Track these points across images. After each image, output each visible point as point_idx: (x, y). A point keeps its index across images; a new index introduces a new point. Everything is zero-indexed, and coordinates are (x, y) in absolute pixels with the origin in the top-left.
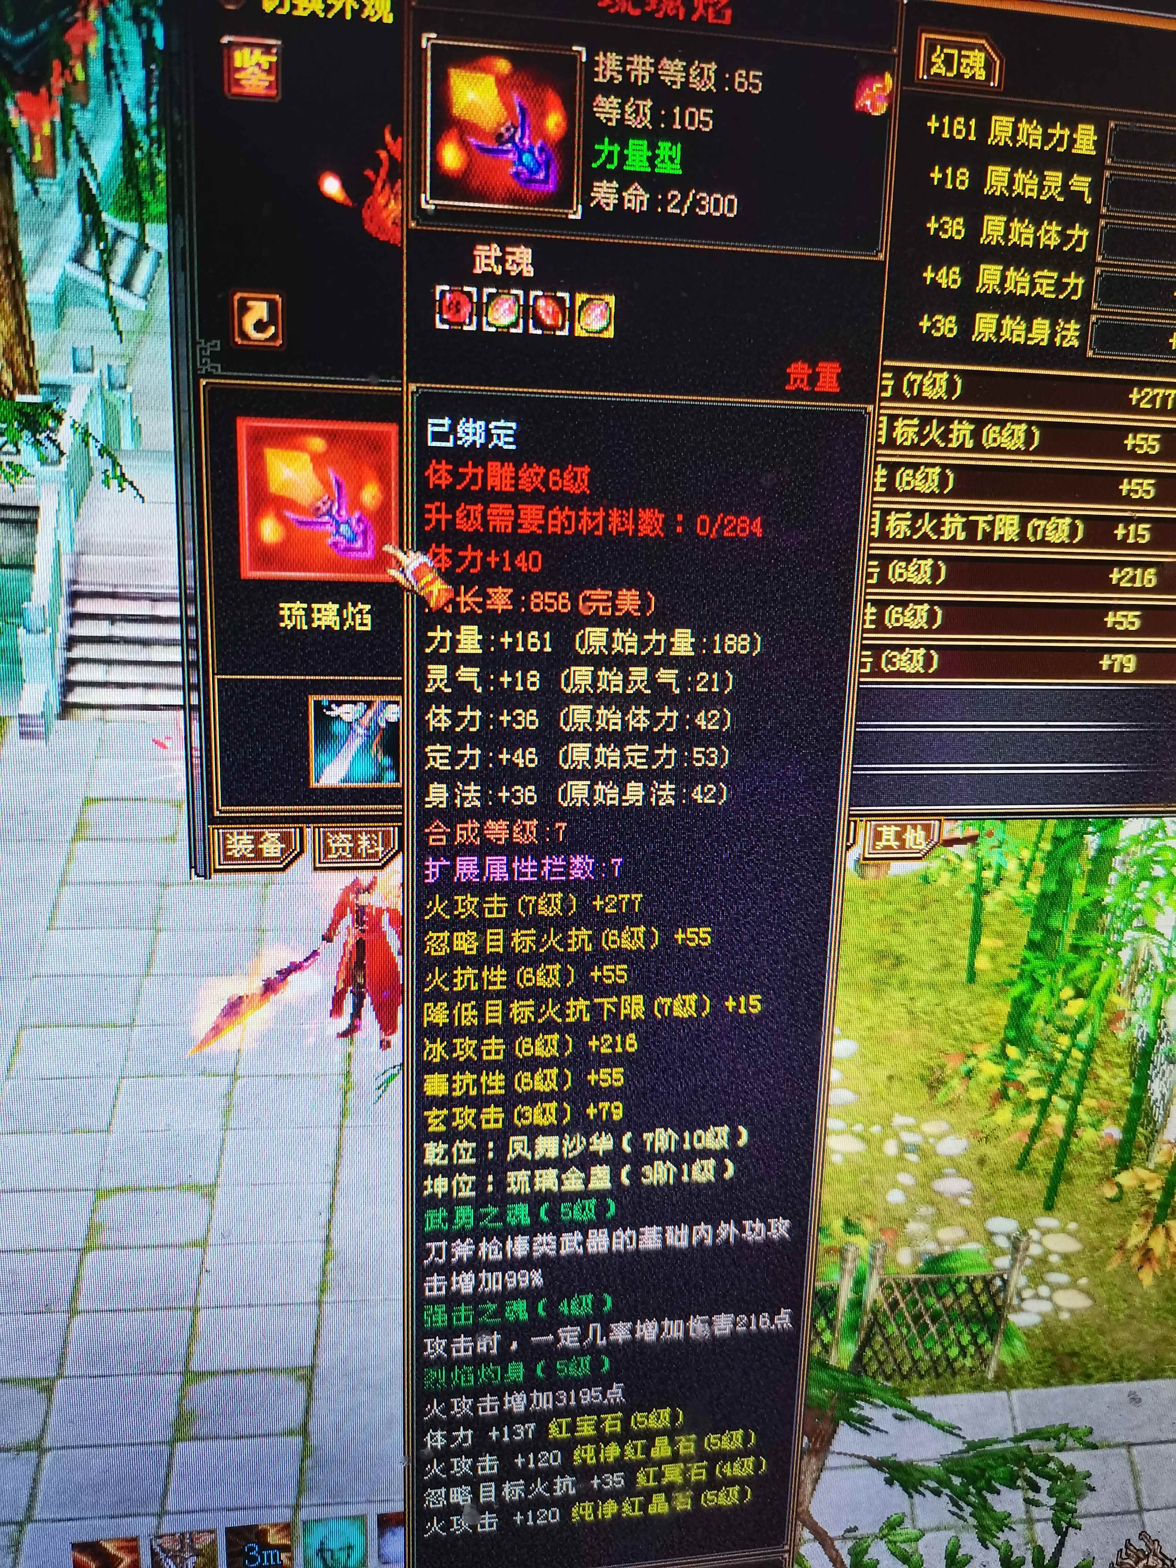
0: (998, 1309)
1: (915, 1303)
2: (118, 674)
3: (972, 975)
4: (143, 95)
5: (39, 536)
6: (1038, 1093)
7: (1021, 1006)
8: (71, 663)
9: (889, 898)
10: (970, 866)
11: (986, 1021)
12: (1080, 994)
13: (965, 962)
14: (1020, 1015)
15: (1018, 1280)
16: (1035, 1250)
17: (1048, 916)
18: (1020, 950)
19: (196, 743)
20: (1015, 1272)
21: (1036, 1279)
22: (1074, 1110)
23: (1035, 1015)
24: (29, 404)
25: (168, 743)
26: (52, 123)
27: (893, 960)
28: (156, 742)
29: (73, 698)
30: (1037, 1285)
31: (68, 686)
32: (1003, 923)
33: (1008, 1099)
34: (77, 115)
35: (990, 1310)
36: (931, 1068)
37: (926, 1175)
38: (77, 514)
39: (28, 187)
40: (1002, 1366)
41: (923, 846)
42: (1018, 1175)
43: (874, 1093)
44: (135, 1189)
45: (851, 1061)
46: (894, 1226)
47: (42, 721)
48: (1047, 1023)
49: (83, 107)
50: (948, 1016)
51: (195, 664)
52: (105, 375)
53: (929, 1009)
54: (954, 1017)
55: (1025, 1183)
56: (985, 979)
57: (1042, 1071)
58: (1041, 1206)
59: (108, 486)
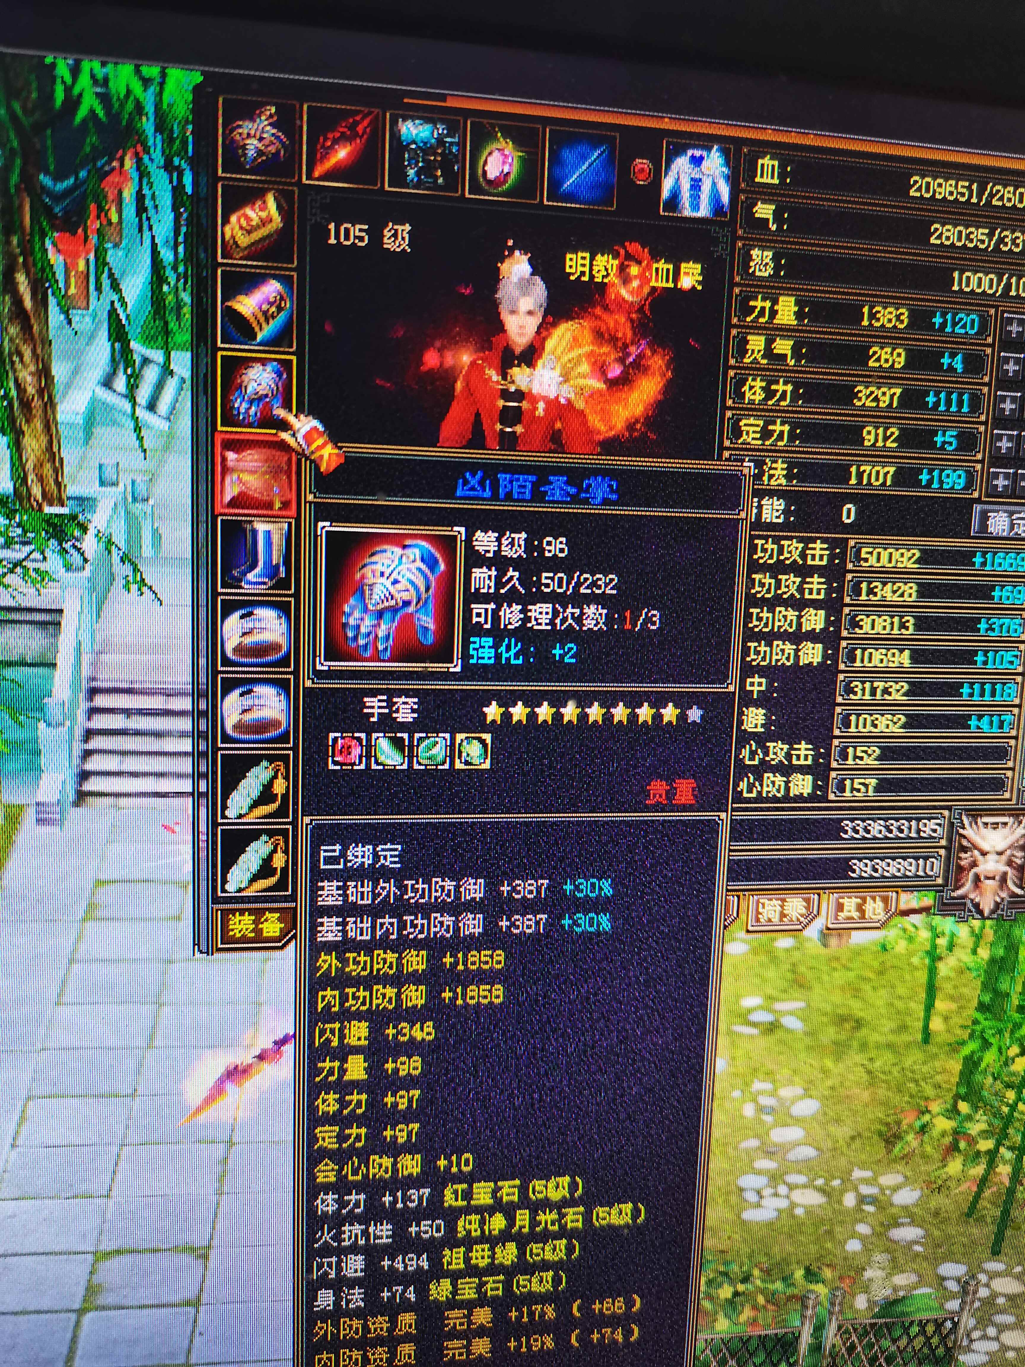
0: (948, 1350)
1: (871, 1346)
2: (132, 764)
3: (927, 1036)
4: (172, 235)
5: (62, 637)
6: (985, 1145)
7: (971, 1064)
8: (87, 754)
9: (849, 965)
10: (925, 935)
11: (939, 1078)
13: (920, 1024)
14: (971, 1073)
15: (968, 1321)
16: (983, 1293)
17: (997, 979)
18: (971, 1012)
19: (203, 828)
20: (965, 1313)
22: (1019, 1160)
23: (984, 1072)
24: (56, 515)
25: (177, 829)
26: (87, 261)
27: (853, 1024)
28: (166, 827)
29: (88, 787)
30: (987, 1326)
31: (84, 776)
32: (955, 987)
33: (959, 1151)
34: (110, 253)
36: (887, 1124)
37: (882, 1224)
38: (98, 616)
39: (62, 317)
41: (882, 916)
42: (967, 1223)
43: (835, 1149)
44: (132, 1252)
45: (814, 1117)
46: (853, 1274)
47: (58, 809)
48: (995, 1079)
49: (116, 245)
50: (905, 1075)
51: (205, 754)
52: (129, 488)
53: (887, 1069)
54: (910, 1075)
55: (975, 1231)
56: (939, 1039)
57: (989, 1125)
58: (988, 1251)
59: (129, 590)
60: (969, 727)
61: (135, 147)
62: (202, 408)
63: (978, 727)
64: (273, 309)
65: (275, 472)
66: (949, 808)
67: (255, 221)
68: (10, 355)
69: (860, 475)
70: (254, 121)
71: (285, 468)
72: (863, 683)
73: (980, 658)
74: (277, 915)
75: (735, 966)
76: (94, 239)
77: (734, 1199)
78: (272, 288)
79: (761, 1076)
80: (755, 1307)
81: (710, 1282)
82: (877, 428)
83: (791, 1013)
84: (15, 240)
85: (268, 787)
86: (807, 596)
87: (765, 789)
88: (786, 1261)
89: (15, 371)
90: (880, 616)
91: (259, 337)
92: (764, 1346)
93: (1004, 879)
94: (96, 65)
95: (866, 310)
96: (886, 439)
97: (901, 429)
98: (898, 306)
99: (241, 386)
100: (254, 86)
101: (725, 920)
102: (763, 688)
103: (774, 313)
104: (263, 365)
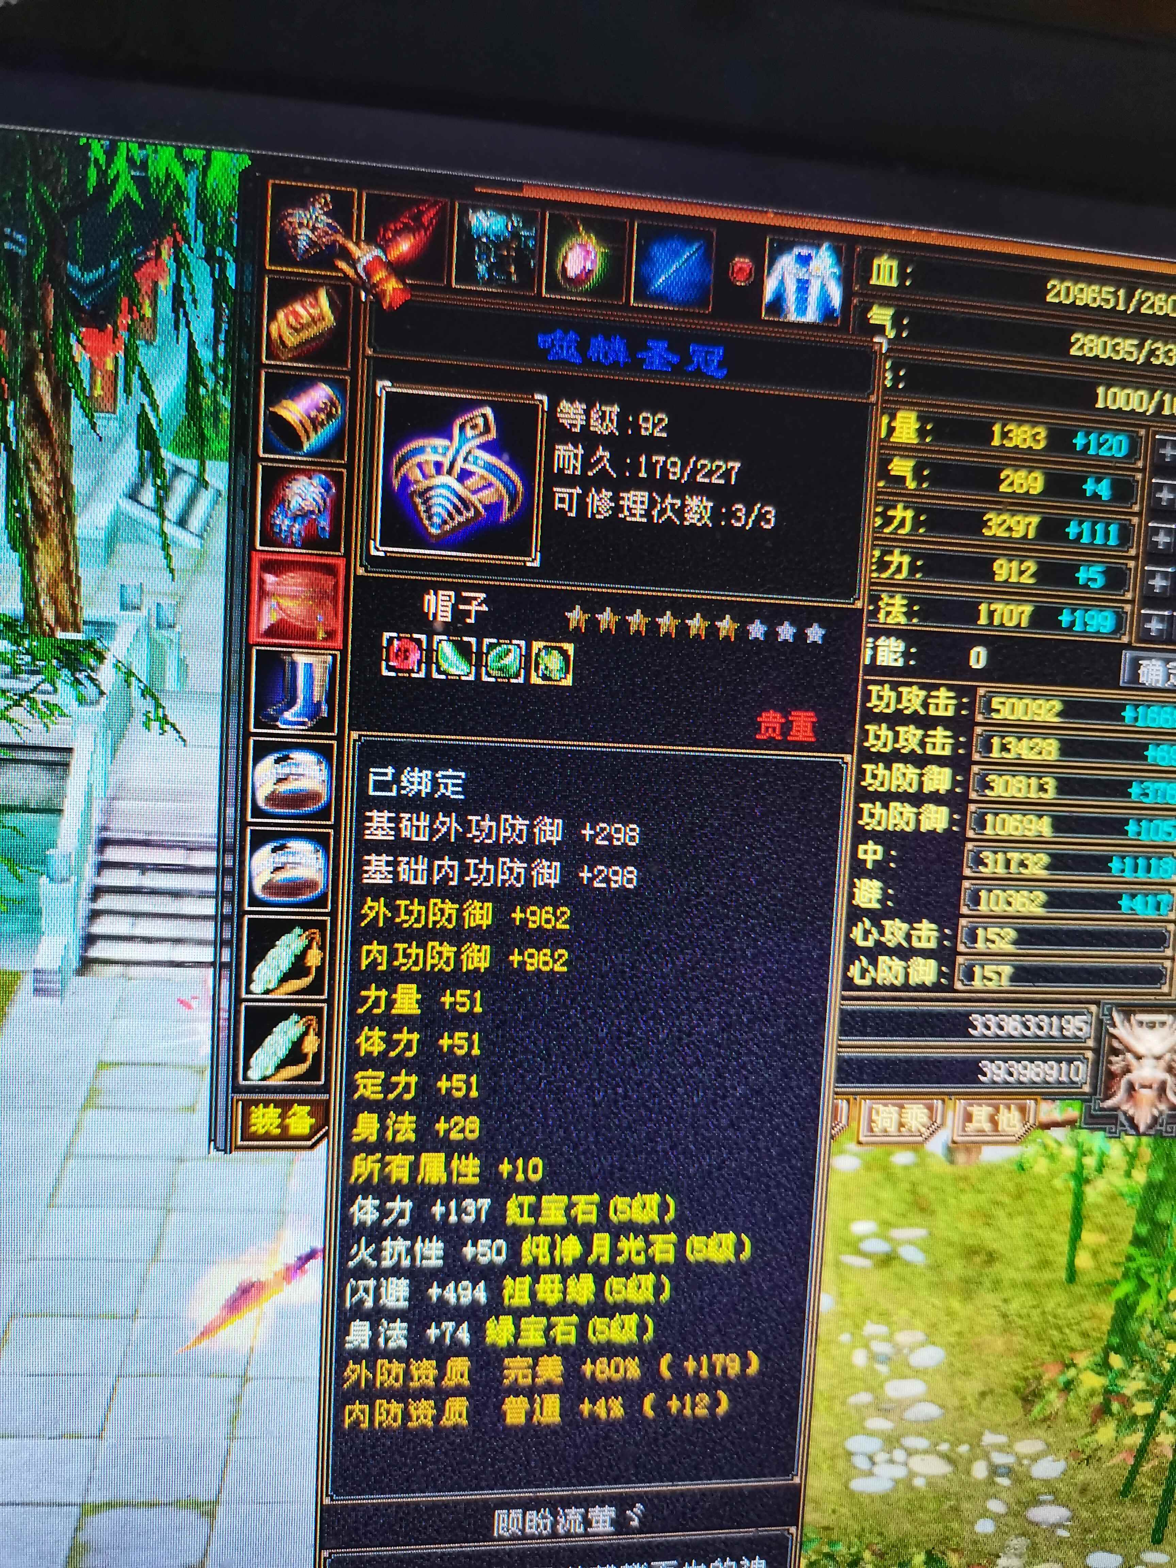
2: (146, 928)
3: (1072, 1274)
4: (211, 332)
5: (71, 780)
6: (1144, 1408)
7: (1126, 1309)
8: (95, 915)
9: (980, 1186)
10: (1069, 1153)
11: (1086, 1325)
13: (1063, 1261)
14: (1125, 1319)
17: (1155, 1207)
18: (1125, 1247)
19: (224, 1004)
23: (1141, 1319)
24: (70, 642)
25: (194, 1003)
26: (116, 358)
27: (983, 1257)
28: (182, 1002)
29: (94, 952)
31: (90, 940)
32: (1105, 1215)
33: (1112, 1415)
34: (142, 350)
36: (1026, 1379)
37: (1019, 1502)
38: (113, 756)
39: (86, 421)
41: (1019, 1130)
42: (1122, 1504)
43: (962, 1408)
44: (126, 1505)
45: (937, 1370)
46: (984, 1561)
47: (59, 977)
48: (1154, 1327)
49: (149, 343)
50: (1047, 1322)
51: (230, 917)
52: (154, 611)
53: (1024, 1311)
54: (1052, 1321)
55: (1132, 1513)
56: (1086, 1279)
57: (1148, 1384)
58: (1148, 1539)
59: (148, 729)
60: (1120, 907)
61: (173, 235)
62: (239, 524)
63: (1132, 909)
64: (323, 416)
65: (320, 597)
66: (1097, 1003)
67: (305, 318)
68: (26, 461)
69: (991, 614)
70: (305, 207)
71: (331, 593)
72: (995, 853)
73: (1131, 828)
74: (308, 1108)
75: (844, 1184)
76: (124, 334)
77: (841, 1464)
78: (321, 393)
79: (874, 1317)
82: (1011, 561)
83: (910, 1242)
84: (36, 335)
85: (300, 958)
86: (929, 751)
87: (880, 975)
88: (902, 1544)
89: (29, 479)
90: (1014, 776)
91: (306, 447)
94: (134, 147)
95: (997, 428)
96: (1021, 573)
97: (1038, 563)
98: (1034, 424)
99: (283, 501)
100: (307, 170)
101: (833, 1128)
102: (879, 857)
103: (891, 430)
104: (310, 478)
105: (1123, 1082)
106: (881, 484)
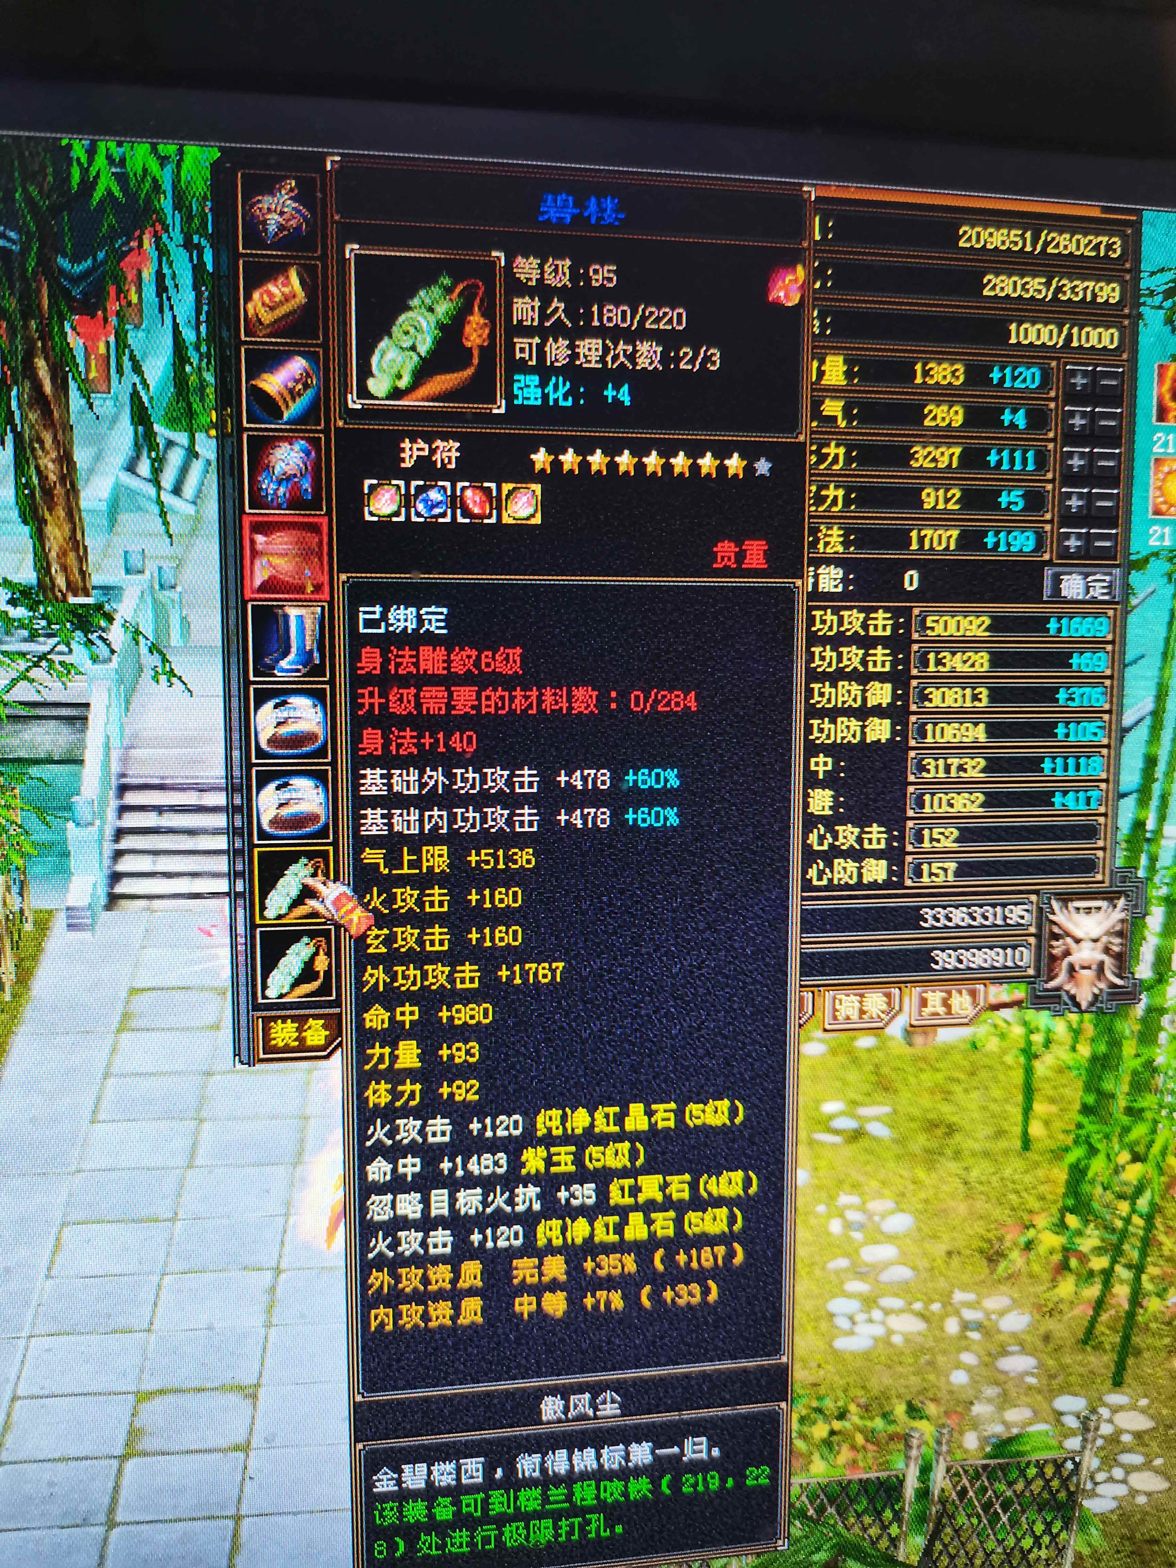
0: (1071, 1494)
1: (984, 1490)
2: (165, 864)
3: (1026, 1142)
4: (193, 314)
5: (89, 732)
6: (1099, 1263)
7: (1078, 1173)
8: (118, 854)
9: (938, 1065)
10: (1018, 1031)
11: (1042, 1189)
12: (1137, 1158)
13: (1018, 1130)
14: (1078, 1183)
15: (1091, 1462)
16: (1106, 1429)
17: (1100, 1078)
18: (1074, 1115)
20: (1087, 1453)
21: (1109, 1461)
22: (1137, 1279)
23: (1092, 1182)
24: (82, 606)
25: (214, 931)
26: (108, 342)
27: (944, 1129)
28: (201, 930)
29: (120, 889)
30: (1111, 1467)
31: (116, 877)
32: (1054, 1087)
33: (1070, 1270)
34: (131, 334)
35: (1062, 1495)
36: (989, 1241)
37: (989, 1354)
38: (127, 709)
39: (83, 402)
40: (1079, 1556)
41: (970, 1012)
42: (1084, 1351)
43: (932, 1269)
44: (177, 1391)
45: (908, 1234)
46: (959, 1409)
47: (89, 913)
48: (1105, 1189)
49: (137, 327)
50: (1006, 1187)
51: (242, 851)
52: (156, 574)
53: (984, 1178)
54: (1011, 1186)
55: (1092, 1359)
56: (1040, 1147)
57: (1103, 1240)
58: (1109, 1382)
59: (157, 682)
60: (1053, 804)
61: (153, 225)
62: (229, 490)
63: (1064, 805)
64: (300, 386)
65: (306, 554)
66: (1036, 892)
67: (278, 297)
68: (31, 441)
69: (921, 540)
70: (274, 195)
71: (317, 549)
72: (936, 759)
73: (1060, 730)
74: (322, 1021)
75: (813, 1068)
76: (113, 320)
77: (824, 1326)
78: (297, 365)
79: (847, 1187)
80: (853, 1447)
81: (802, 1420)
82: (937, 490)
83: (877, 1119)
84: (33, 324)
86: (871, 669)
87: (836, 876)
88: (884, 1396)
89: (36, 458)
90: (950, 688)
91: (286, 416)
92: (866, 1491)
93: (1101, 966)
94: (112, 145)
95: (918, 367)
96: (947, 500)
97: (961, 490)
98: (953, 362)
99: (268, 466)
100: (273, 160)
101: (800, 1018)
102: (829, 768)
103: (821, 374)
104: (291, 444)
105: (1065, 964)
106: (814, 424)
